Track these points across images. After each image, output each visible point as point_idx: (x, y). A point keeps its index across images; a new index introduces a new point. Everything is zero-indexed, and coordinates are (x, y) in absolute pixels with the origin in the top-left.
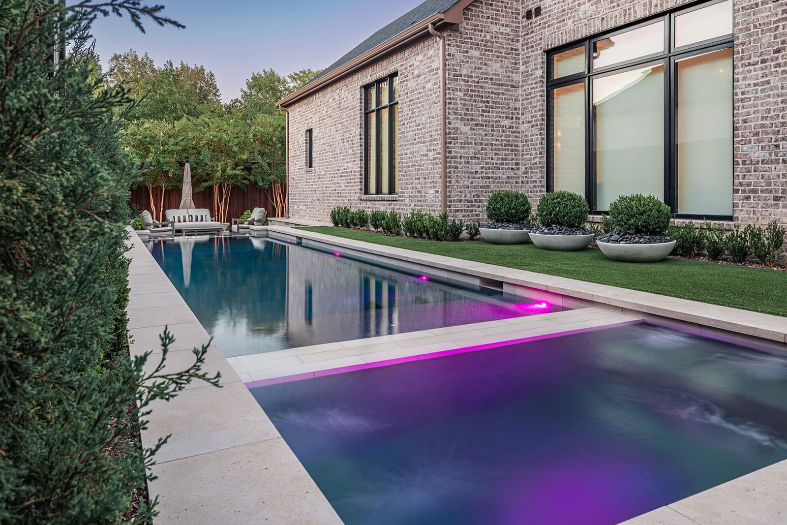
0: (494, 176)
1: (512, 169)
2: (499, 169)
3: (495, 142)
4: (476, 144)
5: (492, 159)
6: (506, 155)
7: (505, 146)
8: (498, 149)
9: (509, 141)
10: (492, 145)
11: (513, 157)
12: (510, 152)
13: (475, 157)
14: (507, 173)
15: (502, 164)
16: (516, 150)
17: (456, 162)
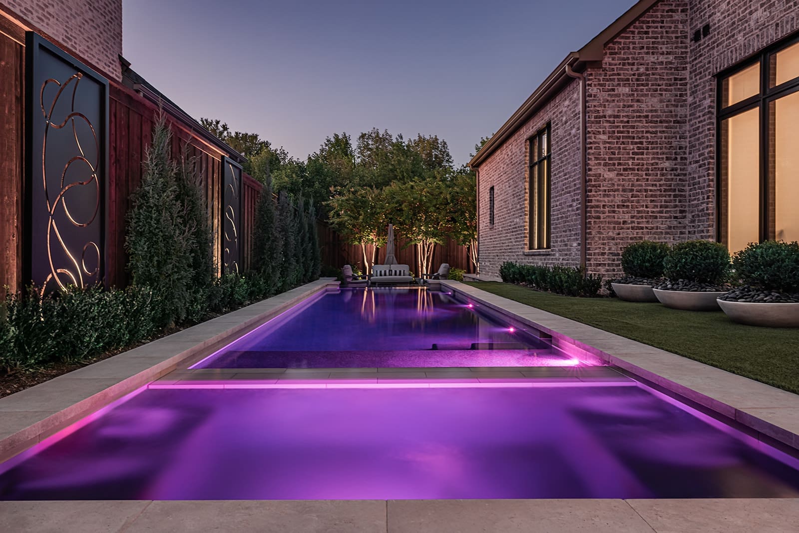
0: (650, 225)
1: (676, 217)
2: (656, 217)
3: (651, 188)
4: (624, 190)
5: (647, 207)
6: (666, 201)
7: (664, 192)
8: (655, 196)
9: (670, 186)
10: (646, 191)
11: (677, 203)
12: (672, 198)
13: (624, 206)
14: (668, 223)
15: (661, 212)
16: (681, 196)
17: (597, 212)
